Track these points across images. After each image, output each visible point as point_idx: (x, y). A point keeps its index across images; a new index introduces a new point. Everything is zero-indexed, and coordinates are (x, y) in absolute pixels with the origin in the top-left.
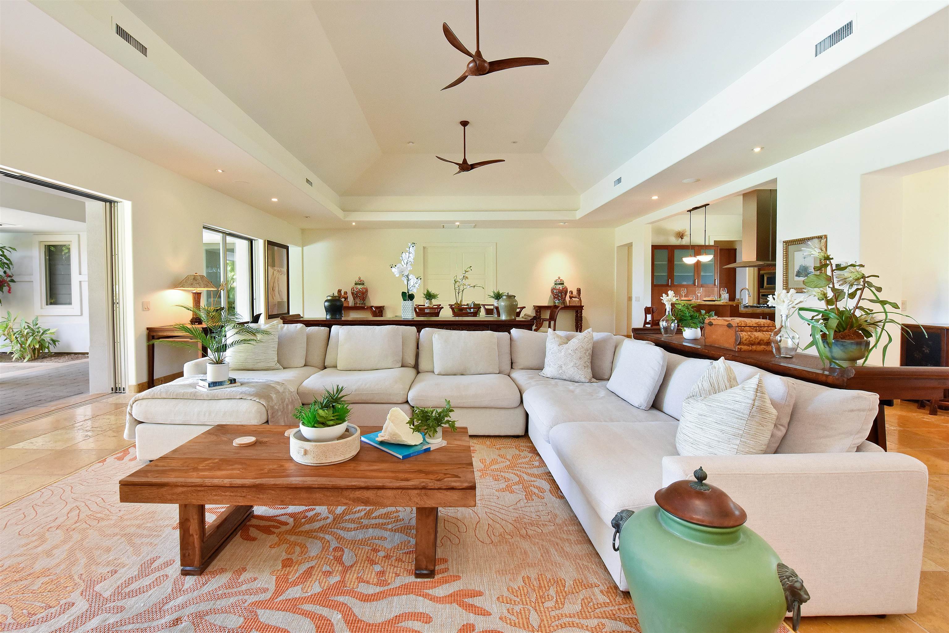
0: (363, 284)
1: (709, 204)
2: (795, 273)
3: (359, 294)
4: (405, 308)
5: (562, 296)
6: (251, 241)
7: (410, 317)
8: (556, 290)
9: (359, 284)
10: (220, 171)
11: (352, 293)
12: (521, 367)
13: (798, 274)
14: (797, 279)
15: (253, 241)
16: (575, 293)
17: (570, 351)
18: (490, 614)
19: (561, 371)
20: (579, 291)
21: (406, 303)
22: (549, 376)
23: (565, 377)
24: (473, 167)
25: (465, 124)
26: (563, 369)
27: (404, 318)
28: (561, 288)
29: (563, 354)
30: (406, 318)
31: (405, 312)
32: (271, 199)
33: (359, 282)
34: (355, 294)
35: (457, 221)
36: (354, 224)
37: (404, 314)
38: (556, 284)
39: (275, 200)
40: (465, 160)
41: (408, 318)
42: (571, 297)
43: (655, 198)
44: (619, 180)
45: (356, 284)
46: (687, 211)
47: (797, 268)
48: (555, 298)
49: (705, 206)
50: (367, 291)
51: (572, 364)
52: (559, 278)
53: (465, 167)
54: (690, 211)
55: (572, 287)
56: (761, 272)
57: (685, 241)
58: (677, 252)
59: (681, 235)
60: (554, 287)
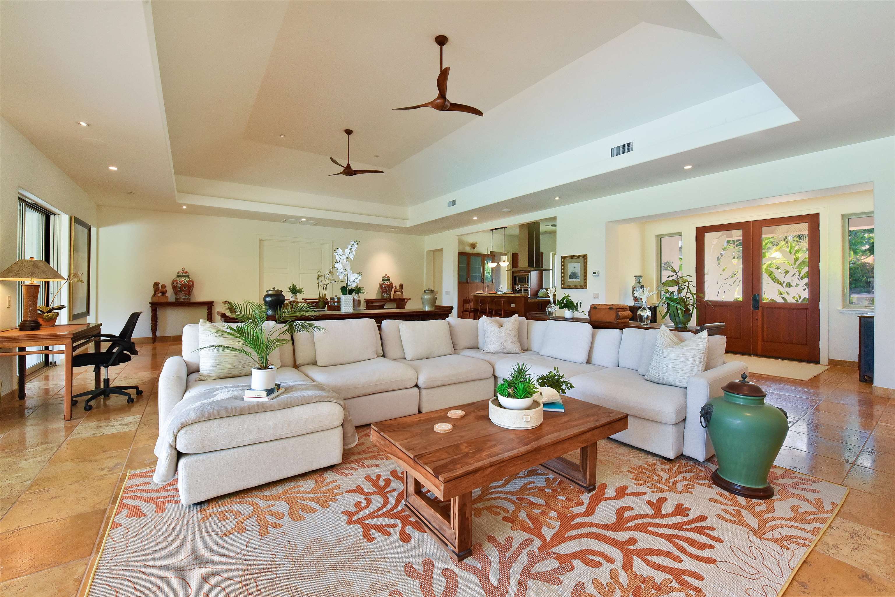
0: (188, 276)
1: (506, 227)
2: (569, 276)
3: (185, 288)
4: (346, 302)
5: (389, 290)
6: (47, 215)
7: (351, 311)
8: (384, 285)
9: (184, 276)
10: (83, 124)
11: (174, 287)
12: (462, 347)
13: (571, 277)
14: (570, 280)
15: (52, 217)
16: (398, 288)
17: (508, 332)
18: (646, 493)
19: (503, 347)
20: (401, 286)
21: (347, 297)
22: (492, 352)
23: (505, 351)
24: (356, 172)
25: (349, 132)
26: (504, 345)
27: (345, 311)
28: (389, 284)
29: (503, 333)
30: (347, 311)
31: (346, 306)
32: (108, 167)
33: (184, 274)
34: (179, 288)
35: (304, 217)
36: (184, 207)
37: (345, 307)
38: (383, 280)
39: (113, 168)
40: (348, 165)
41: (349, 311)
42: (395, 292)
43: (475, 218)
44: (453, 203)
45: (178, 276)
46: (490, 230)
47: (569, 273)
48: (383, 292)
49: (504, 228)
50: (193, 284)
51: (511, 341)
52: (386, 275)
53: (349, 171)
54: (492, 230)
55: (396, 283)
56: (514, 274)
57: (476, 251)
58: (472, 258)
59: (473, 246)
60: (383, 283)
